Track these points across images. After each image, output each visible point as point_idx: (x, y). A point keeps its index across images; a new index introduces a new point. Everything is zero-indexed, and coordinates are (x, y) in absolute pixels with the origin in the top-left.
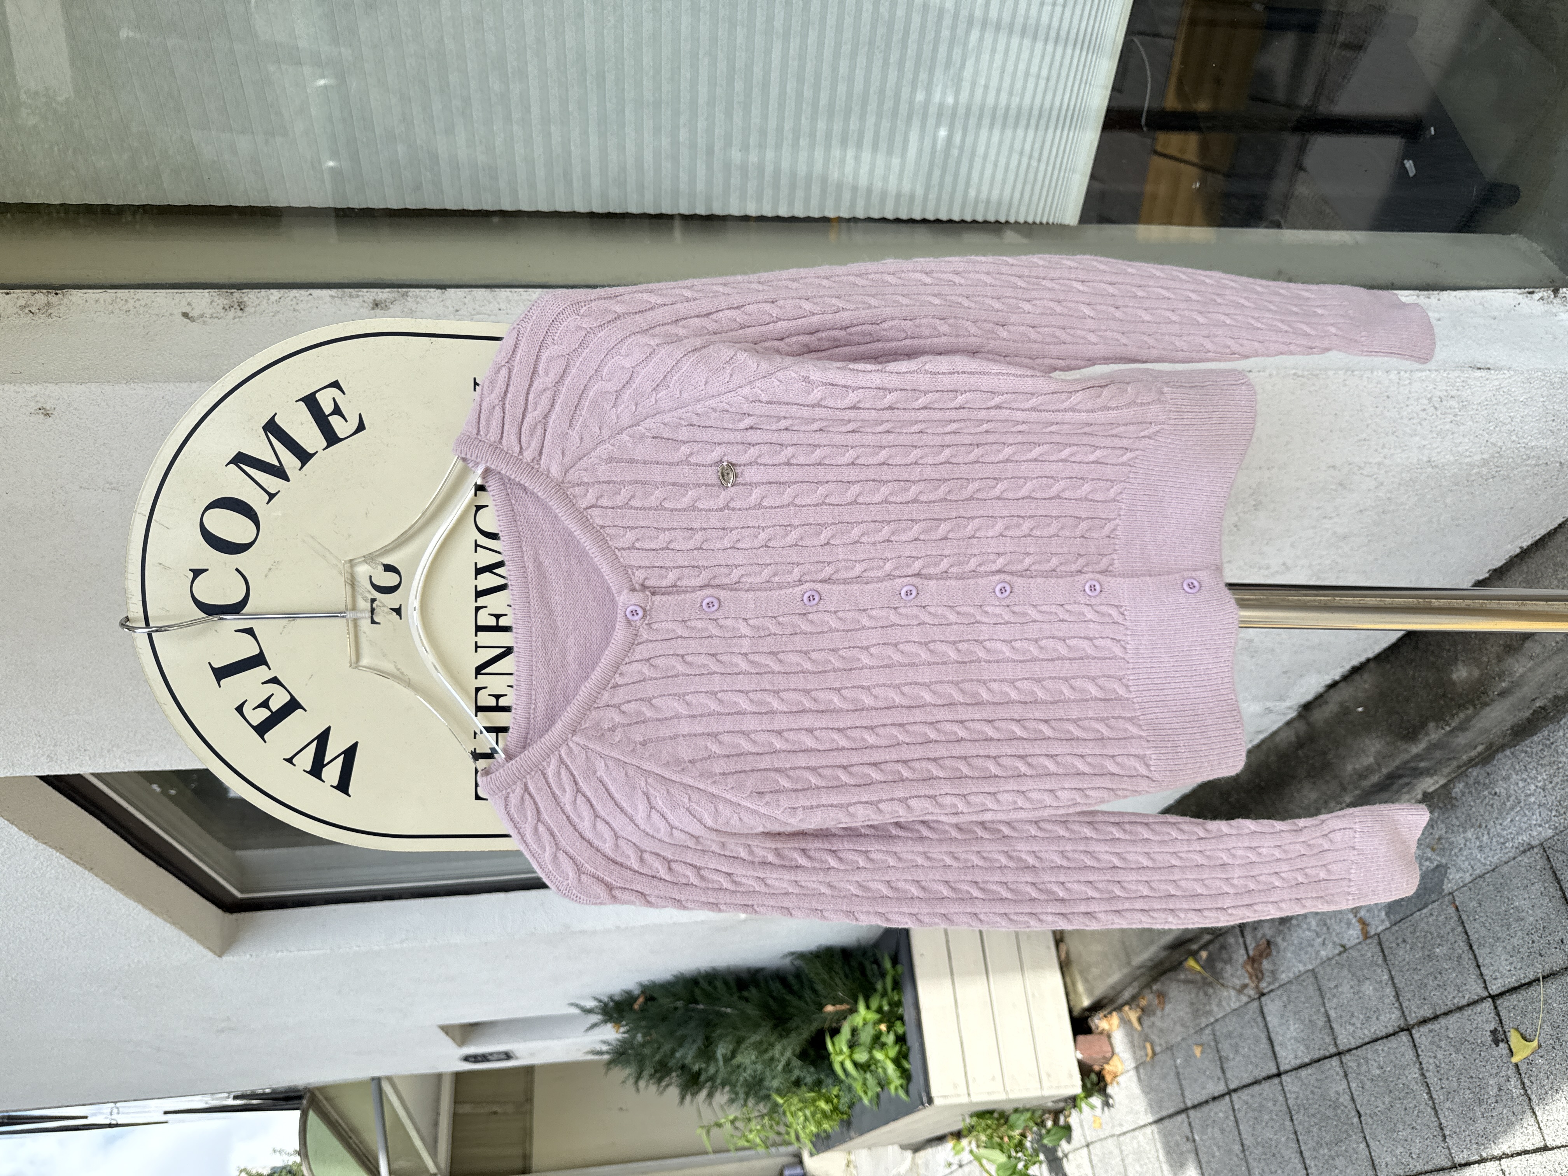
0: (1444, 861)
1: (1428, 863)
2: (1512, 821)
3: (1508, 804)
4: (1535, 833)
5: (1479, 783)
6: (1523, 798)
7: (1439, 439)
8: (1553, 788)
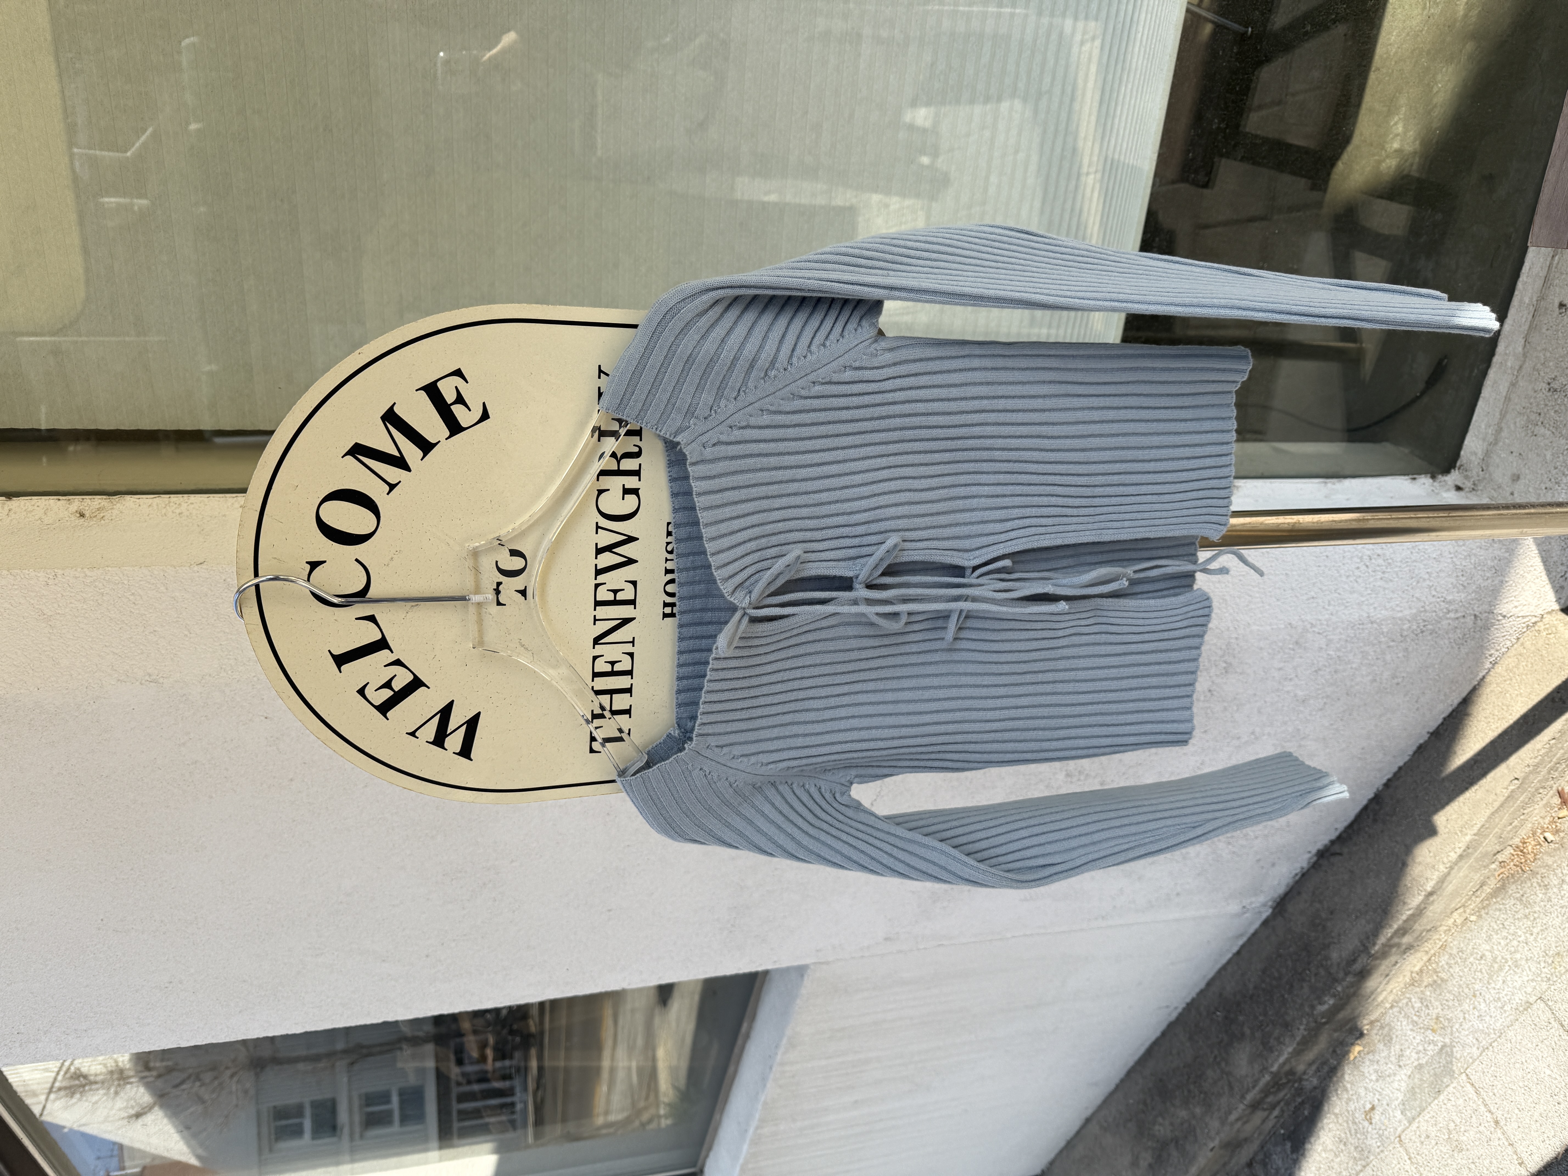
0: (1447, 1040)
1: (1432, 1046)
2: (1504, 982)
3: (1496, 966)
4: (1529, 990)
5: (1461, 951)
6: (1508, 957)
7: (1373, 596)
8: (1535, 940)
